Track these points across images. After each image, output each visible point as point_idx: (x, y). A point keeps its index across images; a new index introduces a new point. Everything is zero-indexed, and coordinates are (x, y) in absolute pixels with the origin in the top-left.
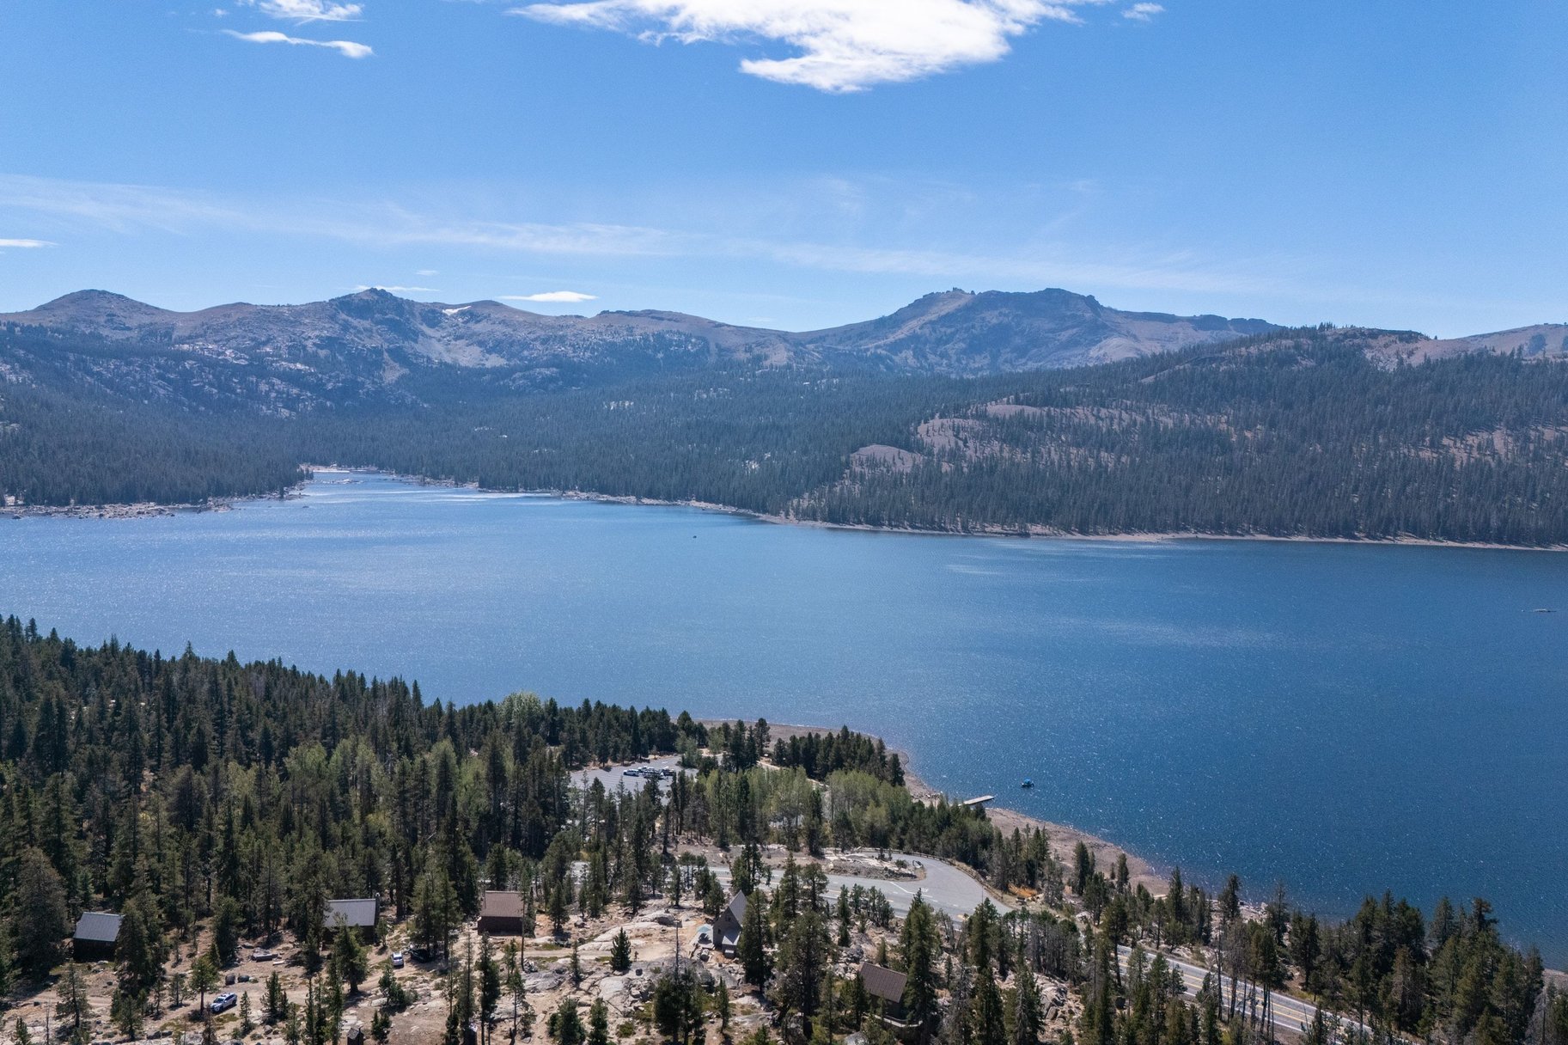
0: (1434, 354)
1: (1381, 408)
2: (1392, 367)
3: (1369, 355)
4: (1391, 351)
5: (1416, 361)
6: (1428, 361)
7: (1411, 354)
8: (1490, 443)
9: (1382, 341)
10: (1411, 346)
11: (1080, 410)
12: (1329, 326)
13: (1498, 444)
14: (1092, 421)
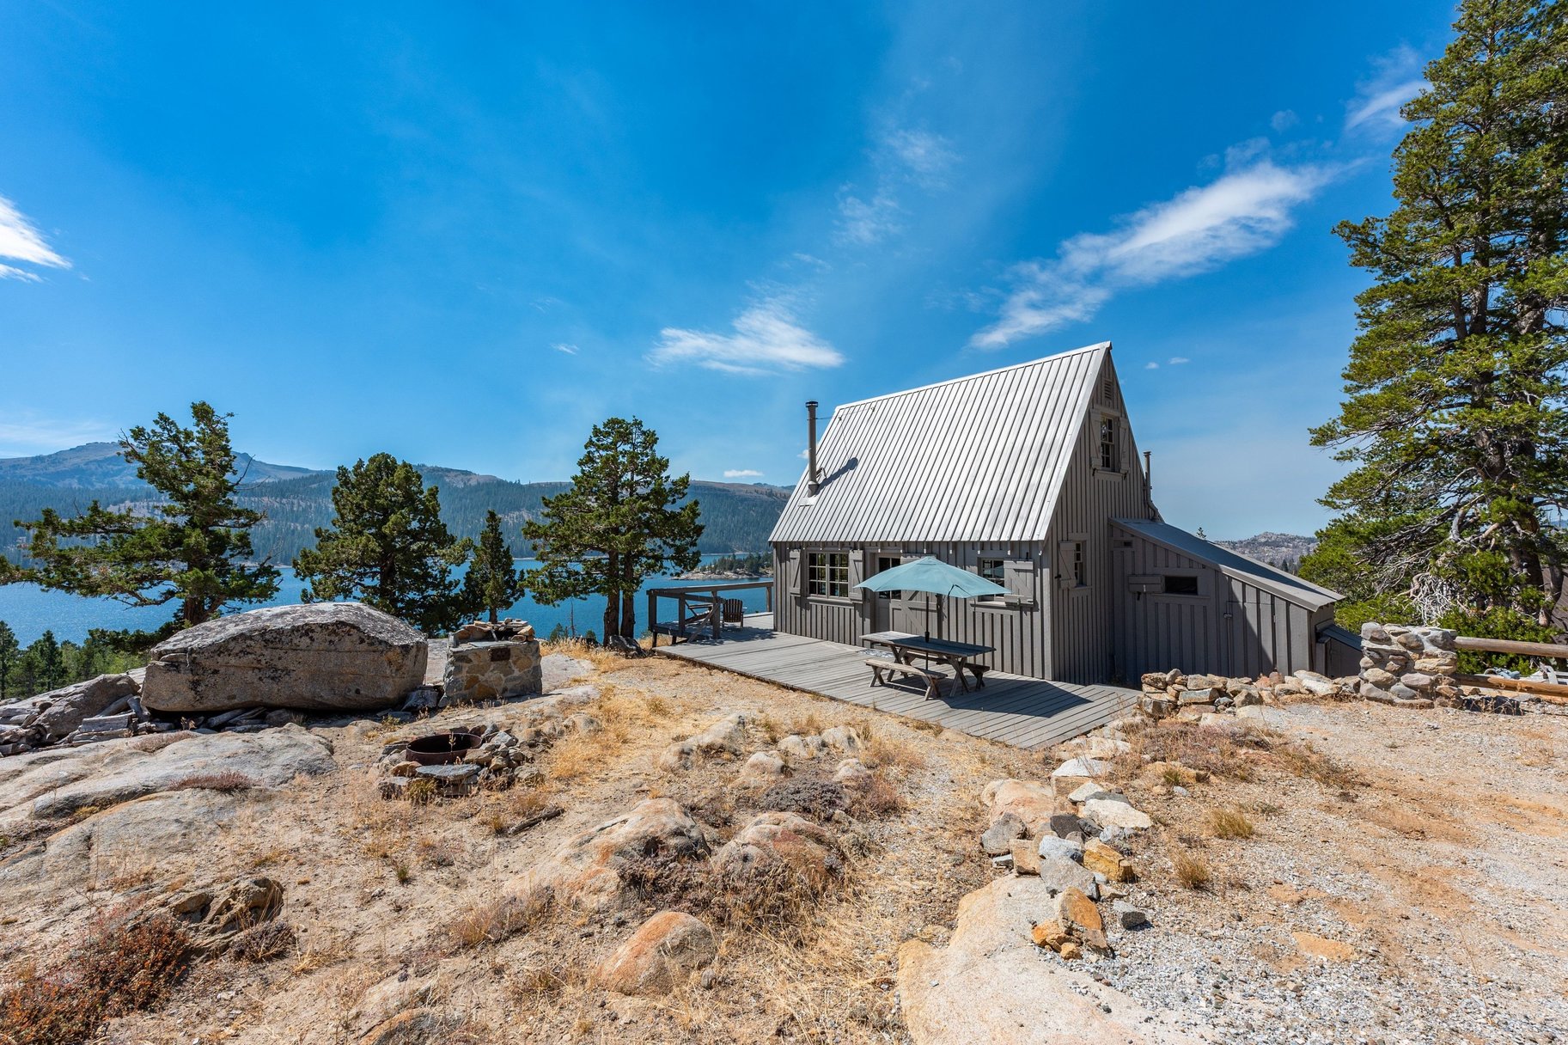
0: (481, 481)
1: (464, 500)
2: (461, 485)
3: (447, 480)
4: (459, 478)
5: (473, 482)
6: (479, 483)
7: (469, 480)
8: (521, 516)
9: (452, 474)
10: (468, 477)
11: (266, 499)
12: (424, 465)
13: (525, 516)
14: (276, 505)
